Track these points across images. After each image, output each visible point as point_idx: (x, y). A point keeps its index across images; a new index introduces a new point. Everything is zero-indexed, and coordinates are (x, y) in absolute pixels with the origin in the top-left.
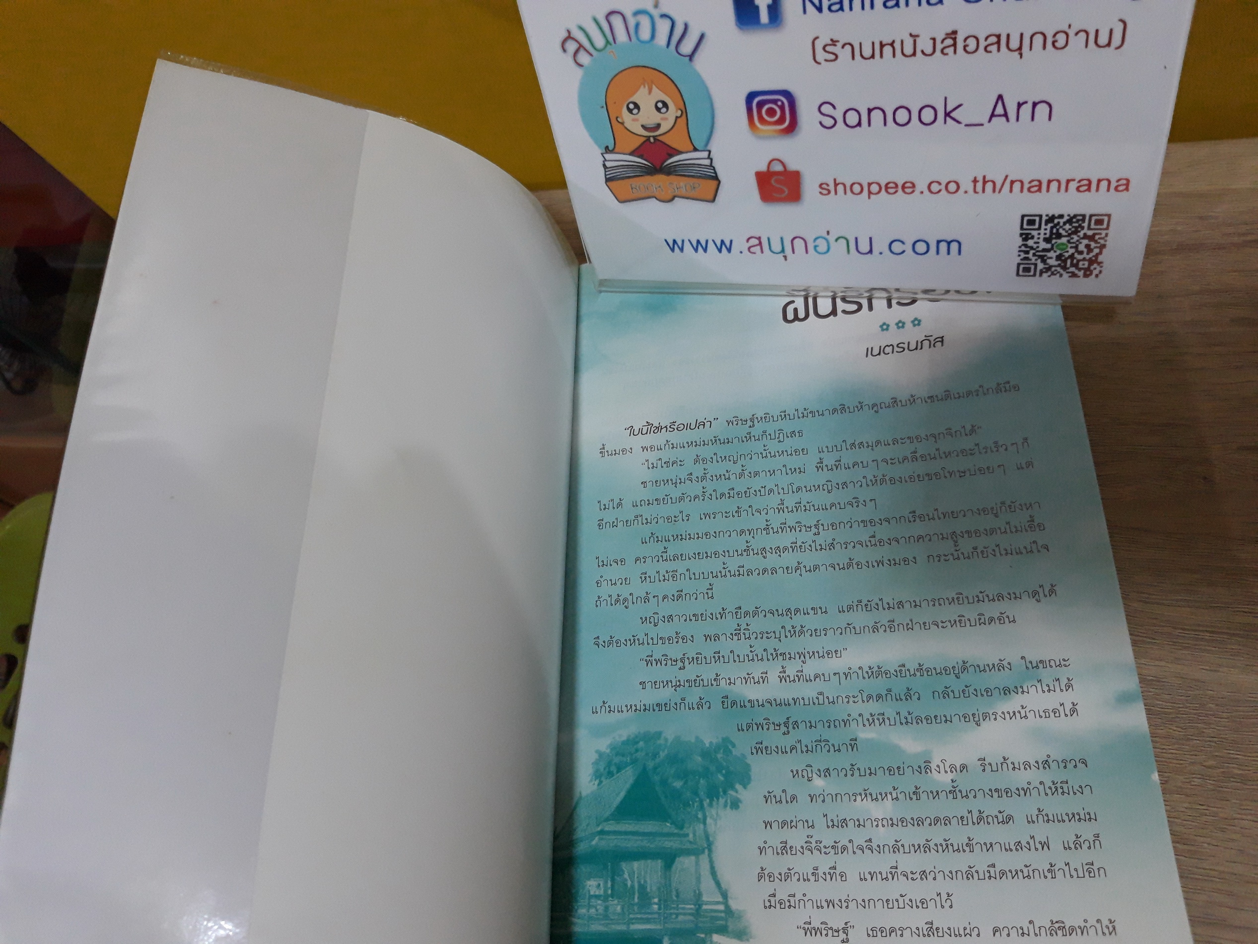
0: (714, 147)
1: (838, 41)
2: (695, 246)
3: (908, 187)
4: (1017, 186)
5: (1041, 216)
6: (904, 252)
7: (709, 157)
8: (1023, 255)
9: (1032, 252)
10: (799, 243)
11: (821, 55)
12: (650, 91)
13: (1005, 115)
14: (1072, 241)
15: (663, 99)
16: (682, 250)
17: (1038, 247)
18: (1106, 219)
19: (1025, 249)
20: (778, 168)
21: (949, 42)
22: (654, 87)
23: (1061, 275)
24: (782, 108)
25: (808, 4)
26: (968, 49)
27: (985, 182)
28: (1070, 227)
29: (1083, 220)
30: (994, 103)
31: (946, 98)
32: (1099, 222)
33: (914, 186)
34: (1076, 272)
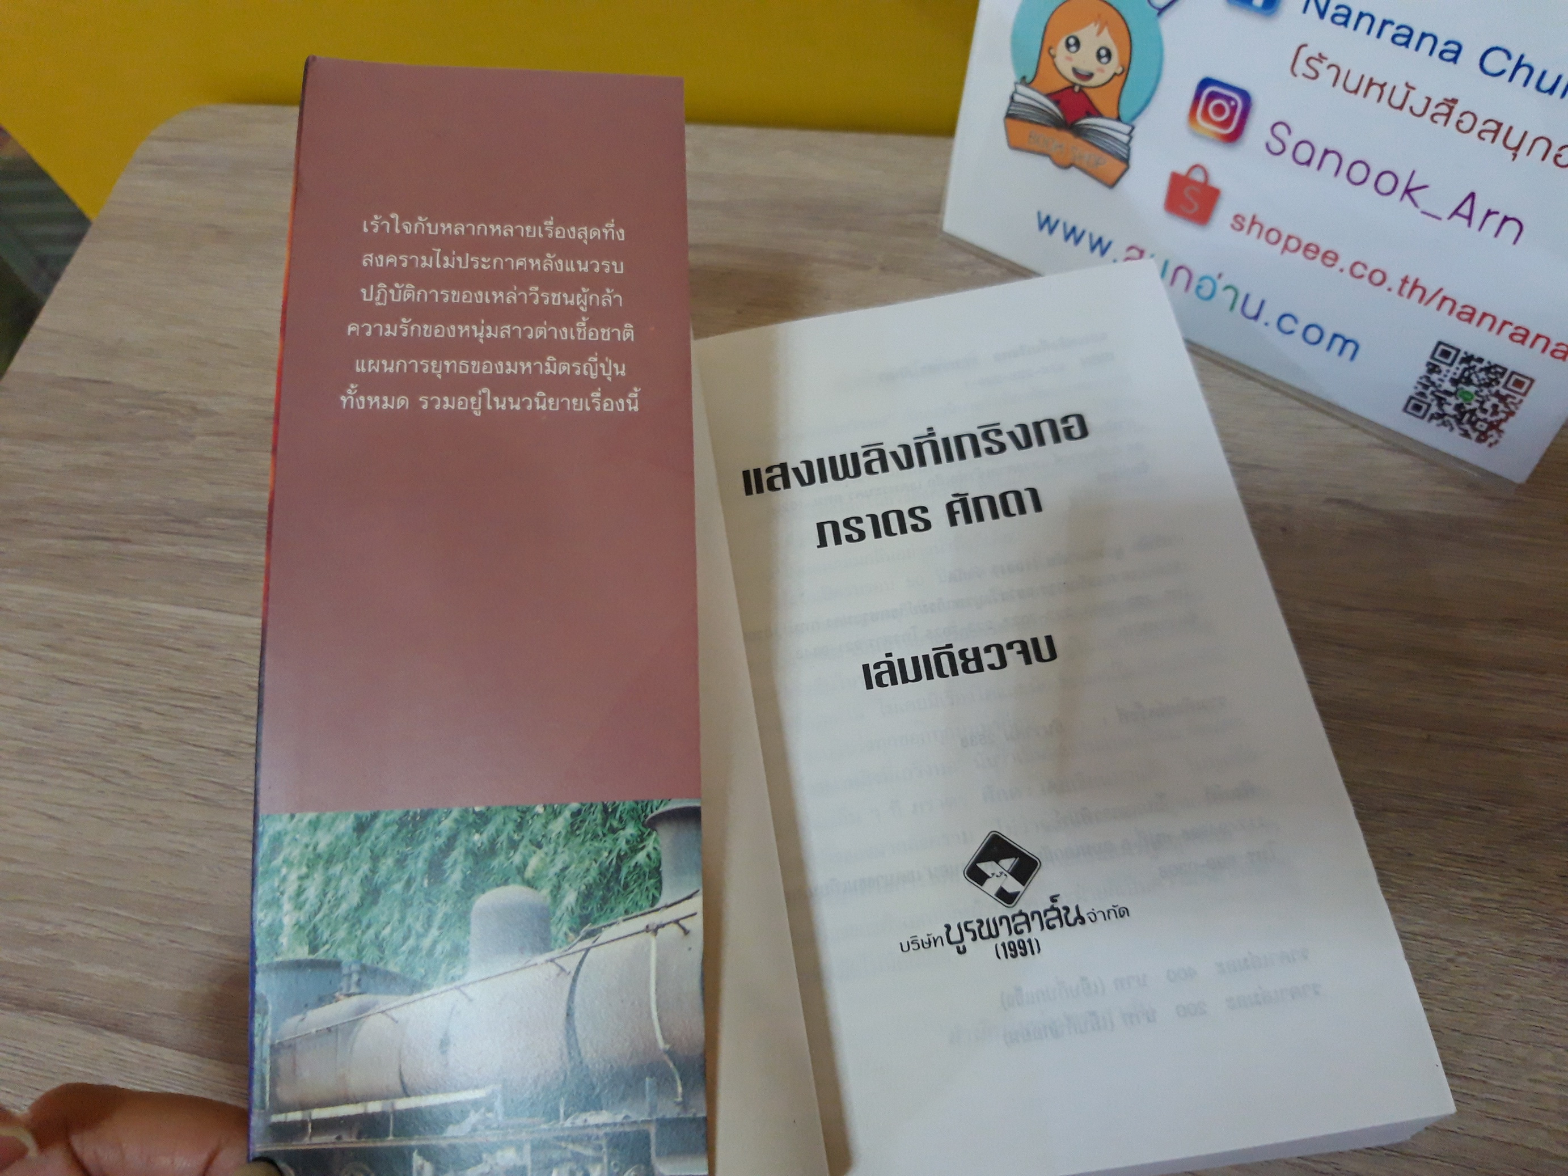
0: (1141, 124)
1: (1326, 59)
2: (1069, 230)
3: (1330, 258)
4: (1448, 304)
5: (1458, 351)
6: (1291, 332)
7: (1130, 135)
8: (1420, 389)
9: (1432, 389)
10: (1183, 275)
11: (1301, 66)
12: (1099, 33)
13: (1469, 218)
14: (1481, 394)
15: (1109, 47)
16: (1051, 231)
17: (1440, 386)
18: (1527, 382)
19: (1426, 383)
20: (1198, 176)
21: (1444, 109)
22: (1106, 31)
23: (1452, 429)
24: (1234, 109)
25: (1312, 4)
26: (1461, 126)
27: (1415, 286)
28: (1485, 377)
29: (1502, 375)
30: (1463, 198)
31: (1413, 173)
32: (1519, 384)
33: (1336, 258)
34: (1470, 432)
